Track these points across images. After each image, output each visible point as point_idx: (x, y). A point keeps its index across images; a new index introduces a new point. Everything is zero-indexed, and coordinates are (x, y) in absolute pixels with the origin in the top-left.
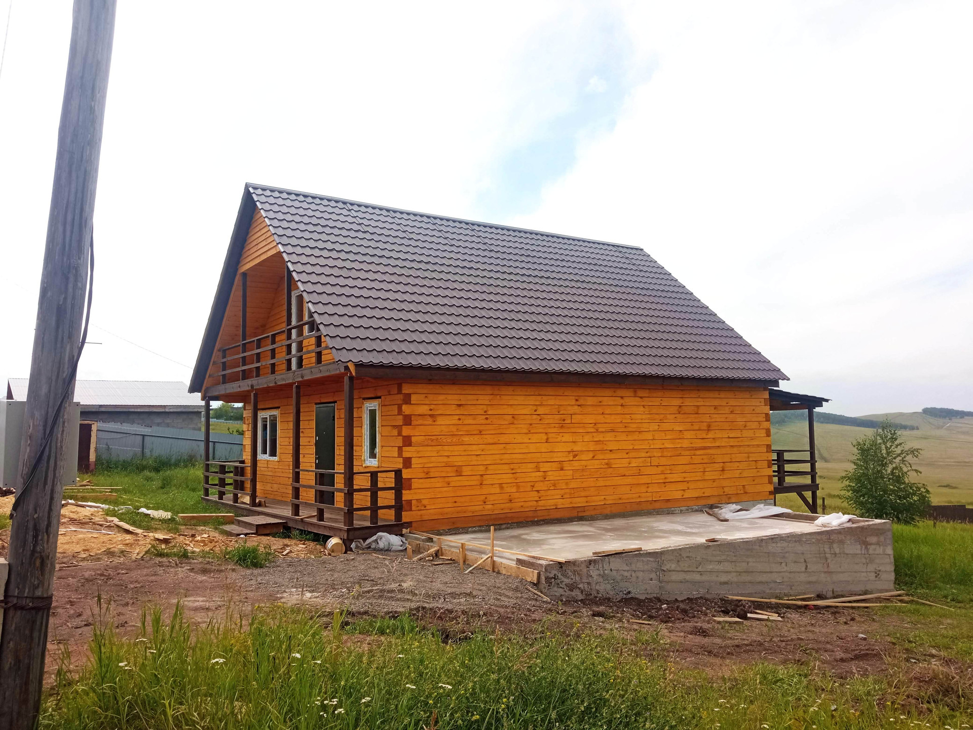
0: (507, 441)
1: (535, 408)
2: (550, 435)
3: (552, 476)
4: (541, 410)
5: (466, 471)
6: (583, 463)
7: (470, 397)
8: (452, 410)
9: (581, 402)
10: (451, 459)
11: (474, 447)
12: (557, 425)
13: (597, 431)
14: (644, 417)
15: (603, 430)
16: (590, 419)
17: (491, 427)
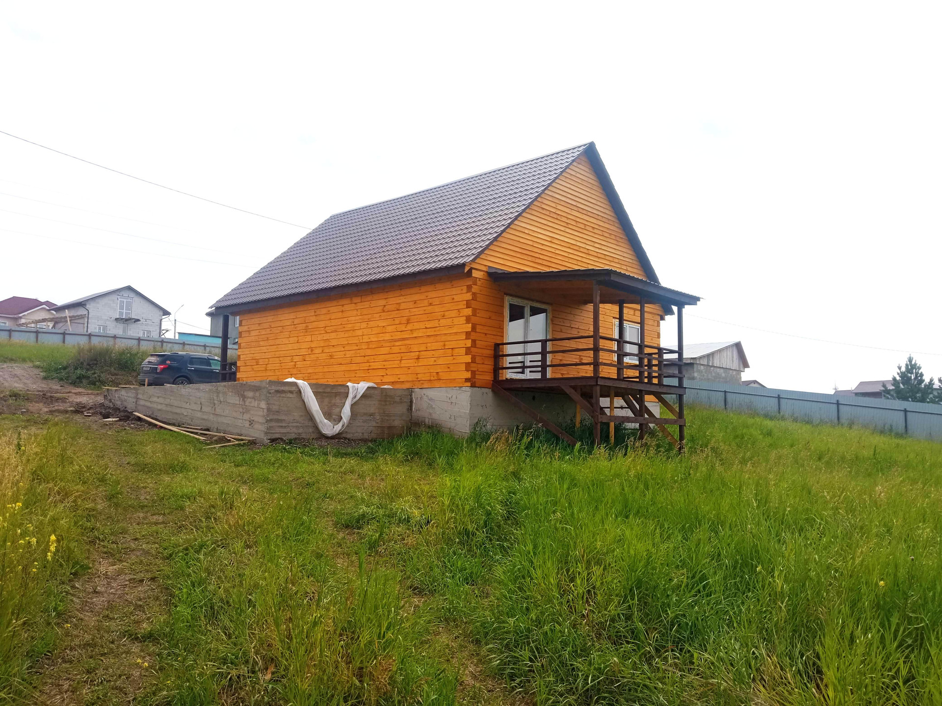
0: (279, 343)
1: (293, 320)
2: (300, 338)
3: (299, 364)
4: (296, 321)
5: (261, 362)
6: (317, 355)
7: (264, 318)
8: (257, 327)
9: (318, 312)
10: (255, 355)
11: (264, 348)
12: (304, 331)
13: (327, 333)
14: (357, 318)
15: (330, 331)
16: (322, 324)
17: (272, 335)
